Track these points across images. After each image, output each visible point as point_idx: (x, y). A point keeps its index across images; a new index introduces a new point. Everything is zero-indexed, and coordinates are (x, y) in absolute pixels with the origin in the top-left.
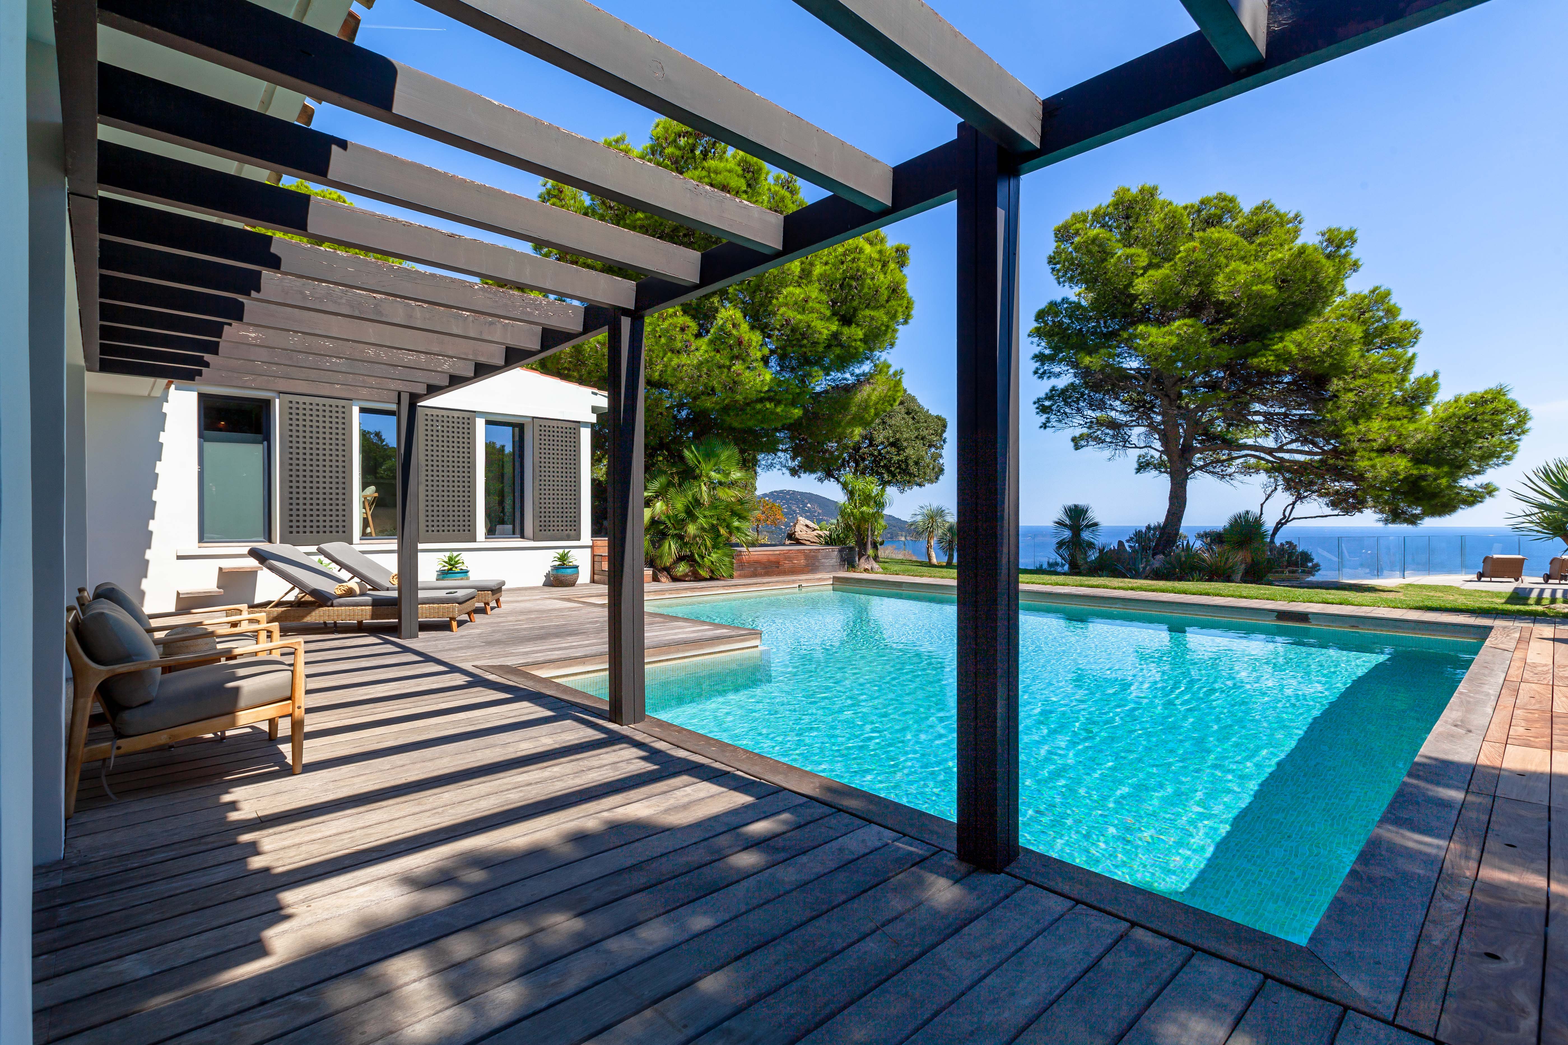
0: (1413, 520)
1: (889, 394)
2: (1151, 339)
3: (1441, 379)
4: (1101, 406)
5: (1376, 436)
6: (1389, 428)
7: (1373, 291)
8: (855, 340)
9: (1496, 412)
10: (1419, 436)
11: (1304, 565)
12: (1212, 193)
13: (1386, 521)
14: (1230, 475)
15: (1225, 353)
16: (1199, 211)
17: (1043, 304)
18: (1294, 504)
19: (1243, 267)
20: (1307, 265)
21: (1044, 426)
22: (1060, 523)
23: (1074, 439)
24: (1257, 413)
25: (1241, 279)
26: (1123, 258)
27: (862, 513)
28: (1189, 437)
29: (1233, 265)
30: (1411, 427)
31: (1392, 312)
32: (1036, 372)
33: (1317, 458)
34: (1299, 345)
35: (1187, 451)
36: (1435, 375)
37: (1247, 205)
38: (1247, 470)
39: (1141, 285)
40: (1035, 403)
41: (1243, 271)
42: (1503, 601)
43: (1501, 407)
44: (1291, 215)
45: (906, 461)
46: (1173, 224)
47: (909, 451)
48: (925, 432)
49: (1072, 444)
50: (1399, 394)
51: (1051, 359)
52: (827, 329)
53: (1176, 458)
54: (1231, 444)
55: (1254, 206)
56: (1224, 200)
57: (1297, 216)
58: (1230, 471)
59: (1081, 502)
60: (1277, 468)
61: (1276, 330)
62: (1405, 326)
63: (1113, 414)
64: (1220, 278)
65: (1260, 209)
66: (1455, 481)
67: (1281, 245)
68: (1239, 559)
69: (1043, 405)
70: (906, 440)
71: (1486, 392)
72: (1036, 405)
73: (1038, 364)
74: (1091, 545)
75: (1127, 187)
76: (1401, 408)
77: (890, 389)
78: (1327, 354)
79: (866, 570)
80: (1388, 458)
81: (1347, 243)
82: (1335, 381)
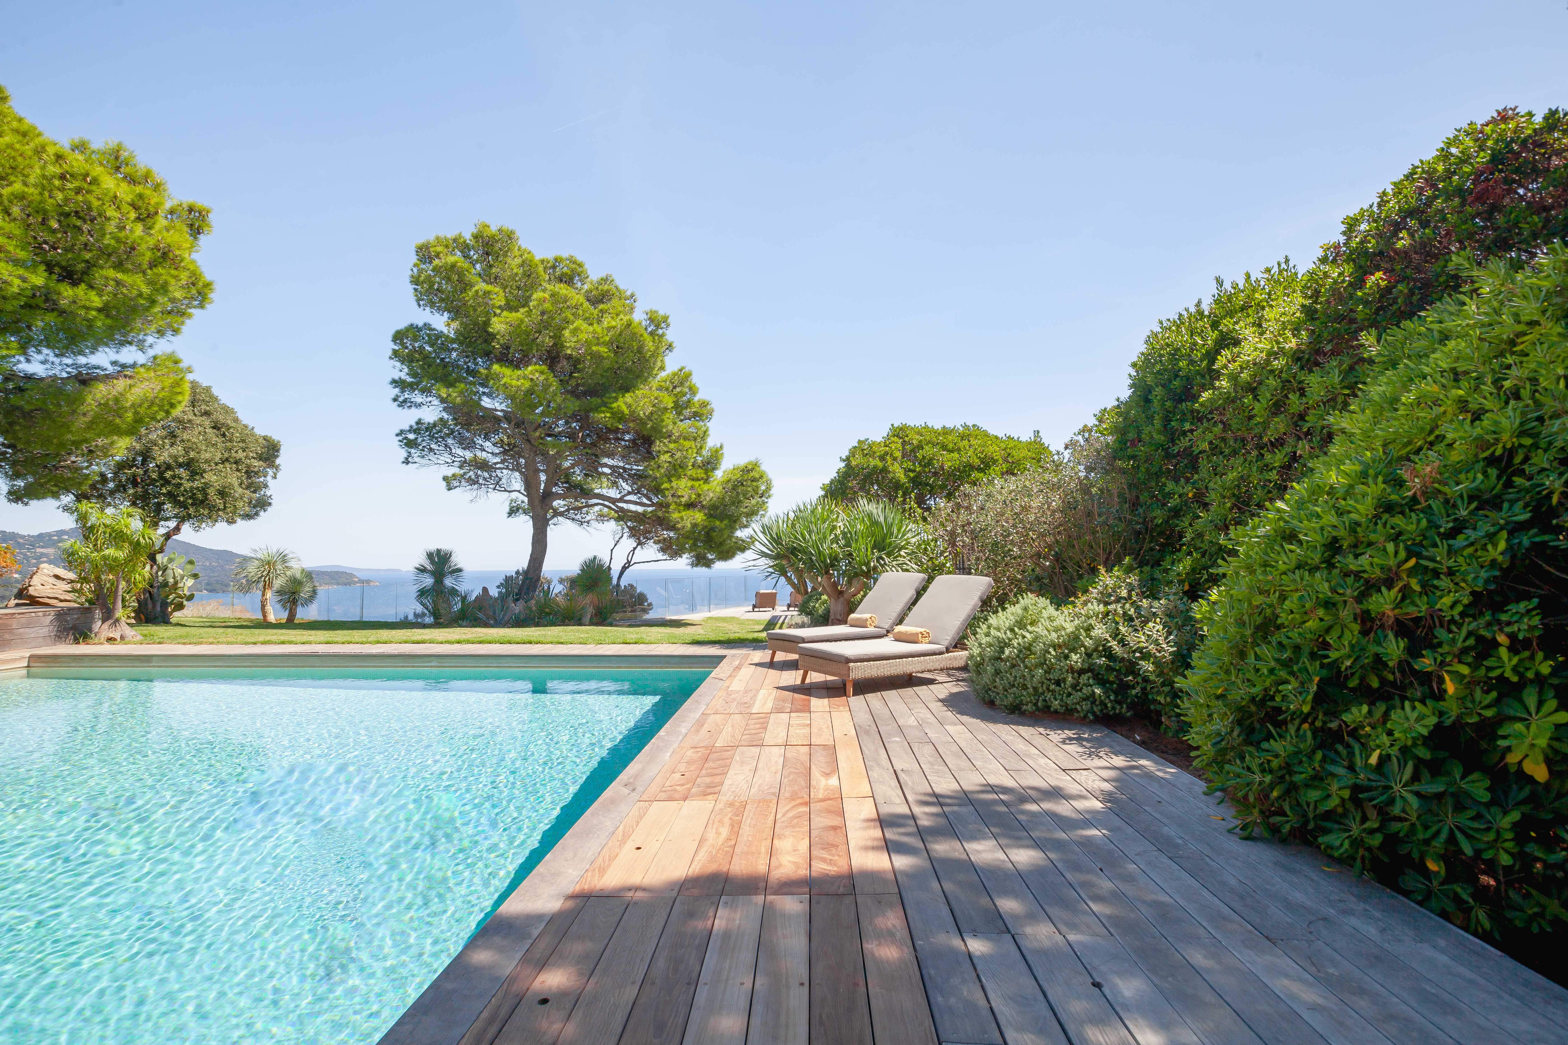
0: (708, 564)
1: (161, 396)
2: (504, 380)
3: (725, 450)
4: (469, 445)
5: (684, 493)
6: (692, 488)
7: (681, 370)
8: (88, 309)
9: (754, 480)
10: (711, 495)
11: (641, 604)
12: (565, 255)
13: (693, 565)
14: (588, 522)
15: (573, 405)
16: (554, 267)
17: (402, 325)
18: (635, 549)
19: (584, 326)
20: (634, 336)
21: (406, 462)
22: (422, 570)
23: (445, 478)
24: (606, 465)
25: (583, 336)
26: (481, 293)
27: (105, 558)
28: (550, 483)
29: (578, 323)
30: (706, 487)
31: (693, 391)
32: (395, 400)
33: (650, 509)
34: (629, 406)
35: (548, 496)
36: (721, 447)
37: (594, 274)
38: (601, 518)
39: (498, 325)
40: (397, 435)
41: (586, 331)
42: (762, 627)
43: (757, 476)
44: (629, 293)
45: (204, 490)
46: (529, 271)
47: (210, 477)
48: (241, 455)
49: (444, 484)
50: (699, 459)
51: (412, 387)
52: (24, 280)
53: (537, 503)
54: (587, 493)
55: (600, 277)
56: (574, 262)
57: (632, 296)
58: (588, 518)
59: (444, 546)
60: (622, 516)
61: (614, 391)
62: (704, 404)
63: (484, 454)
64: (567, 333)
65: (605, 280)
66: (733, 533)
67: (617, 315)
68: (587, 602)
69: (406, 438)
70: (207, 461)
71: (749, 463)
72: (400, 438)
73: (397, 391)
74: (454, 592)
75: (488, 223)
76: (700, 471)
77: (163, 389)
78: (649, 418)
79: (110, 640)
80: (690, 512)
81: (663, 325)
82: (658, 443)
